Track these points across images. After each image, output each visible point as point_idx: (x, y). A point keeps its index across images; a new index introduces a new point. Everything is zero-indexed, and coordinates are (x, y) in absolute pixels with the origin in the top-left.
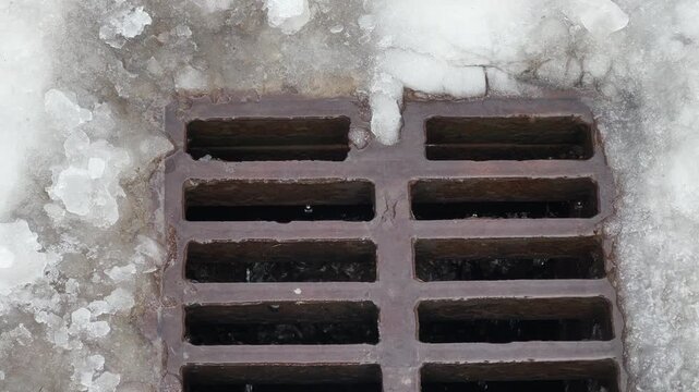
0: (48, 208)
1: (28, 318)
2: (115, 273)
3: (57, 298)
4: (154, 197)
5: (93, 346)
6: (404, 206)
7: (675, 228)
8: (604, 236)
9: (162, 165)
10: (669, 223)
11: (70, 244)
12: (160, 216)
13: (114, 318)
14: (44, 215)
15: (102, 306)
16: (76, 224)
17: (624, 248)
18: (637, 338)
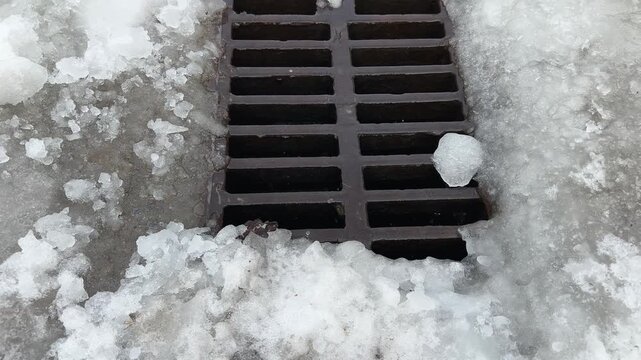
0: (157, 26)
1: (143, 75)
2: (191, 55)
3: (159, 66)
4: (216, 29)
5: (178, 90)
6: (345, 34)
7: (490, 33)
8: (449, 46)
9: (221, 16)
10: (486, 31)
11: (168, 42)
12: (219, 36)
13: (191, 78)
14: (155, 29)
15: (184, 71)
16: (172, 34)
17: (460, 48)
18: (471, 88)
